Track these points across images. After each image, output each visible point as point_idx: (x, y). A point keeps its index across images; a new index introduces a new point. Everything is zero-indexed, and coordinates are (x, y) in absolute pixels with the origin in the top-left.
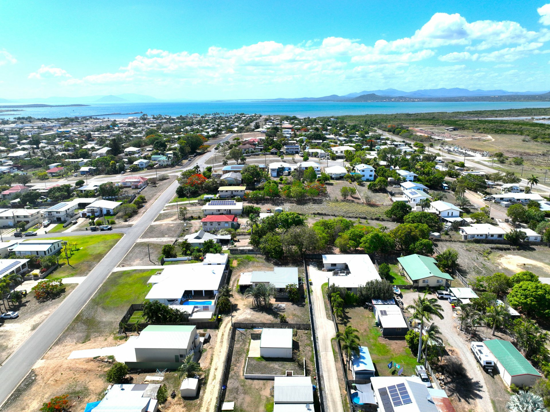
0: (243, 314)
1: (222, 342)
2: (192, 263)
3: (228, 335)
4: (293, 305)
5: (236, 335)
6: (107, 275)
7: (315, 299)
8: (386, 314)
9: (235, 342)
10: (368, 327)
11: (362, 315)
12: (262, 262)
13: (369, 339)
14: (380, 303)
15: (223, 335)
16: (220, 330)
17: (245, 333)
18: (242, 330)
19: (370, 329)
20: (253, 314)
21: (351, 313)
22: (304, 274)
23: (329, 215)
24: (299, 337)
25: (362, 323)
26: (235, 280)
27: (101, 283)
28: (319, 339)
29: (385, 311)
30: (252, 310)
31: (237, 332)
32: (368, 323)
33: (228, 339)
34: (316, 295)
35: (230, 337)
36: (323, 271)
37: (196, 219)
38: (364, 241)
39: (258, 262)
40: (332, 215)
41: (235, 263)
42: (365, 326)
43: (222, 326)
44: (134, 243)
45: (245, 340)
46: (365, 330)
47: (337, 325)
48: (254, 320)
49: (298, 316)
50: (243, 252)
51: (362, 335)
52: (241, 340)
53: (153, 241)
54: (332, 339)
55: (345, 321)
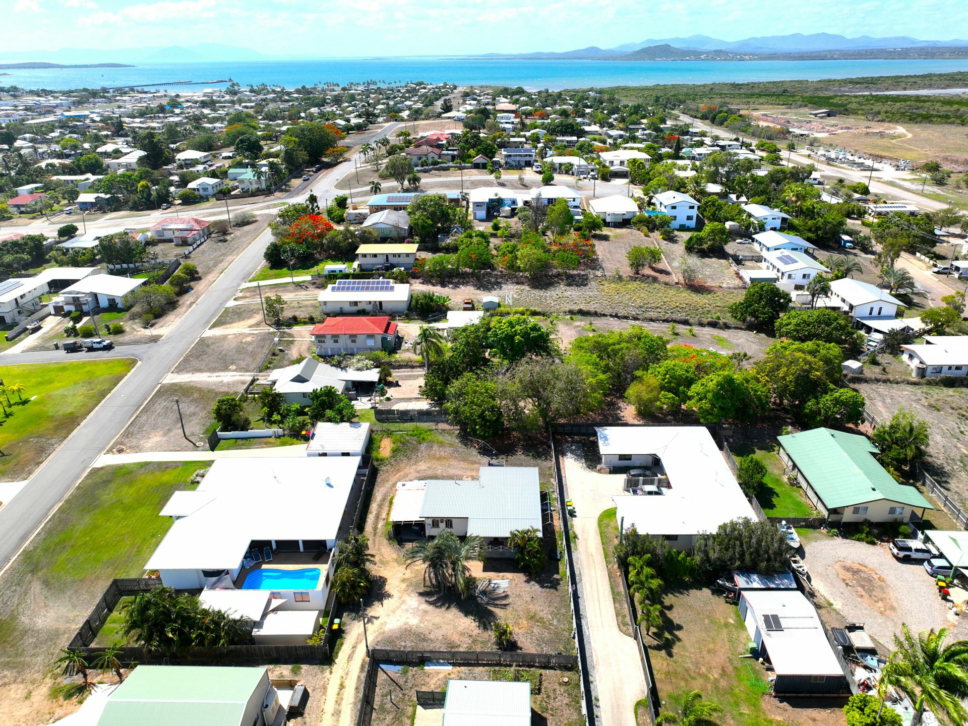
0: (398, 612)
1: (337, 713)
2: (284, 444)
3: (357, 688)
4: (528, 581)
5: (377, 689)
6: (78, 477)
7: (585, 564)
8: (779, 628)
9: (374, 715)
10: (730, 660)
11: (708, 617)
12: (451, 445)
13: (737, 704)
14: (756, 585)
15: (342, 687)
16: (335, 668)
17: (401, 682)
18: (393, 670)
19: (736, 668)
20: (426, 612)
21: (680, 611)
22: (554, 482)
23: (604, 315)
24: (548, 697)
25: (711, 646)
26: (384, 500)
27: (59, 501)
28: (601, 703)
29: (776, 618)
30: (423, 599)
31: (381, 677)
32: (727, 644)
33: (355, 703)
34: (587, 548)
35: (361, 695)
36: (599, 471)
37: (305, 323)
38: (698, 394)
39: (441, 444)
40: (611, 316)
41: (385, 448)
42: (721, 658)
43: (341, 654)
44: (155, 387)
45: (401, 706)
46: (723, 670)
47: (646, 650)
48: (427, 633)
49: (541, 620)
50: (405, 416)
51: (717, 688)
52: (389, 706)
53: (201, 382)
54: (638, 704)
55: (667, 639)
